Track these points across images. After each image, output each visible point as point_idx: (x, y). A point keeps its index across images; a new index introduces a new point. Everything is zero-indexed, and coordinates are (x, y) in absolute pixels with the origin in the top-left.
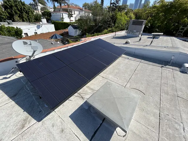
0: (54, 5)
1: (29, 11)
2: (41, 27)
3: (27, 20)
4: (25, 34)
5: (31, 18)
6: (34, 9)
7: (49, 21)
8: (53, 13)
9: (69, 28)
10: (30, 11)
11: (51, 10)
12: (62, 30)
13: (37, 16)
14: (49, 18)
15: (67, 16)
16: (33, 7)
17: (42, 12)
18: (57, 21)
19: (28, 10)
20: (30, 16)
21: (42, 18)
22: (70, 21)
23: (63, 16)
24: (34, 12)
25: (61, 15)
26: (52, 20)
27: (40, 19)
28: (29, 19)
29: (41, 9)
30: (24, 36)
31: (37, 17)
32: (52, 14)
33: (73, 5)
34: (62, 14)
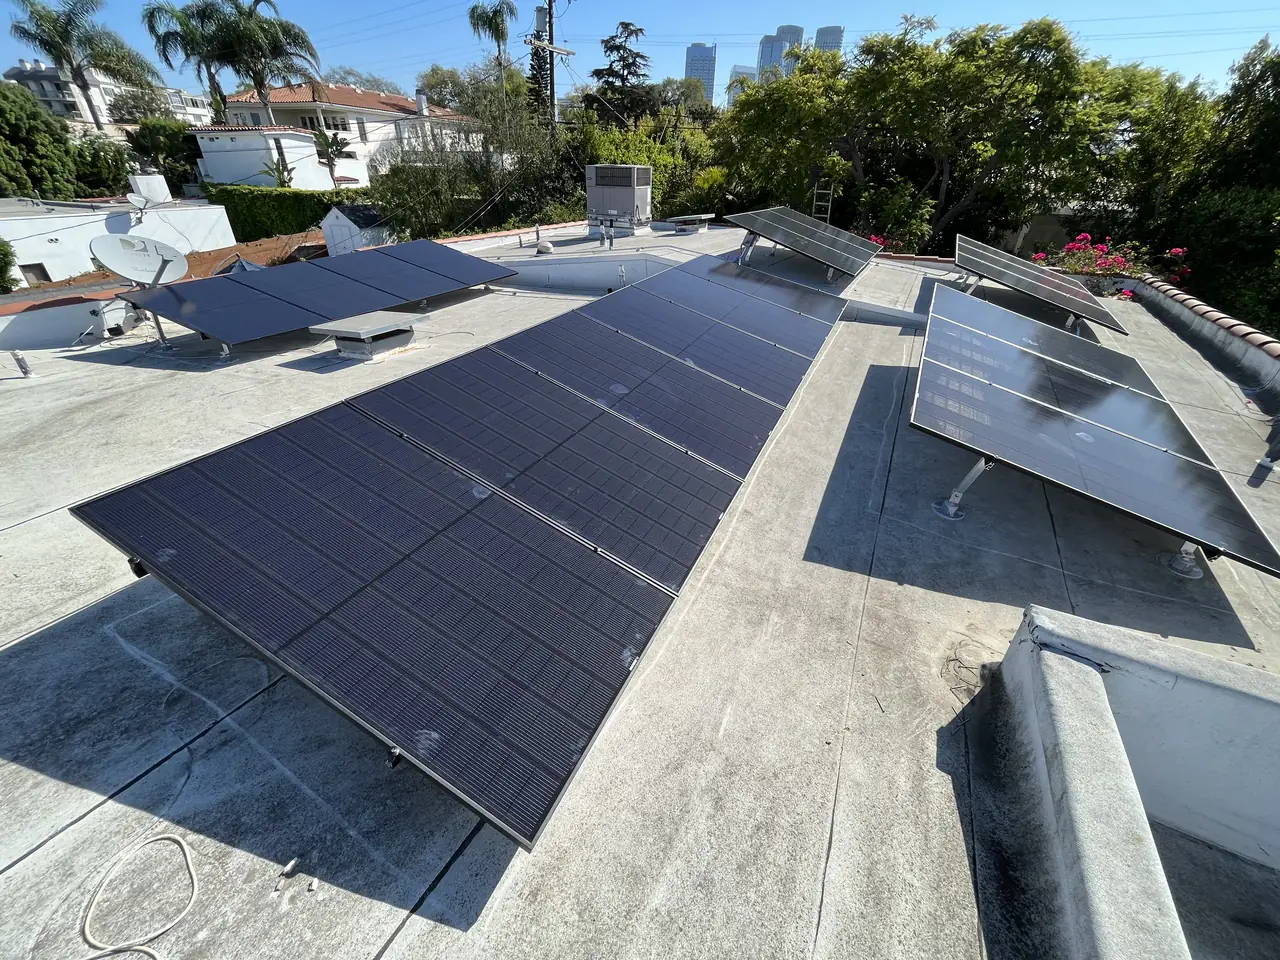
0: (215, 88)
1: (32, 130)
2: (139, 221)
3: (21, 186)
4: (24, 268)
5: (52, 171)
6: (57, 107)
7: (186, 188)
8: (212, 135)
9: (325, 223)
10: (42, 127)
11: (191, 110)
12: (284, 237)
13: (95, 156)
14: (182, 166)
15: (313, 150)
16: (44, 93)
17: (130, 128)
18: (245, 188)
19: (25, 124)
20: (42, 157)
21: (133, 172)
22: (337, 180)
23: (281, 153)
24: (65, 129)
25: (269, 149)
26: (206, 180)
27: (116, 180)
28: (37, 181)
29: (113, 108)
30: (24, 284)
31: (93, 164)
32: (203, 144)
33: (351, 79)
34: (277, 142)
